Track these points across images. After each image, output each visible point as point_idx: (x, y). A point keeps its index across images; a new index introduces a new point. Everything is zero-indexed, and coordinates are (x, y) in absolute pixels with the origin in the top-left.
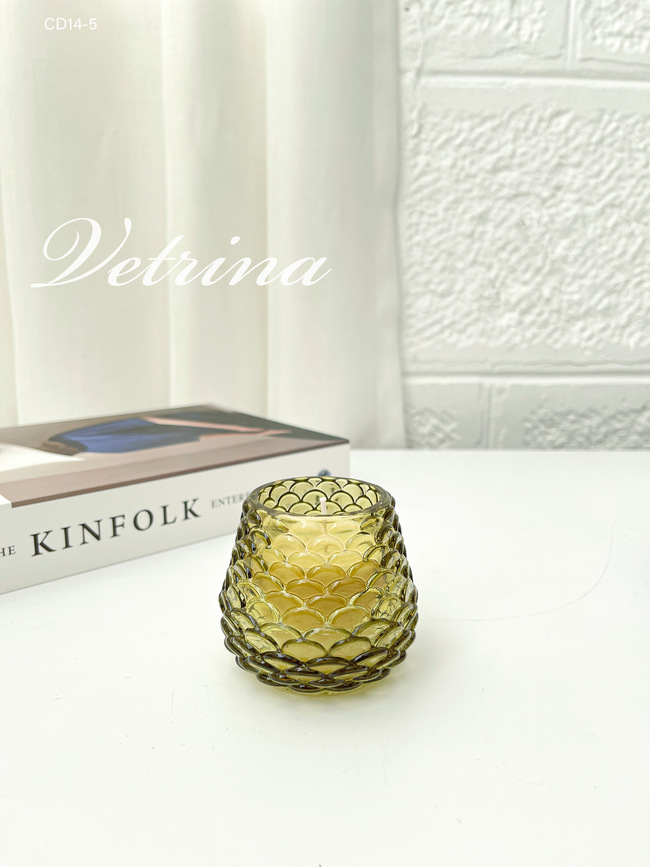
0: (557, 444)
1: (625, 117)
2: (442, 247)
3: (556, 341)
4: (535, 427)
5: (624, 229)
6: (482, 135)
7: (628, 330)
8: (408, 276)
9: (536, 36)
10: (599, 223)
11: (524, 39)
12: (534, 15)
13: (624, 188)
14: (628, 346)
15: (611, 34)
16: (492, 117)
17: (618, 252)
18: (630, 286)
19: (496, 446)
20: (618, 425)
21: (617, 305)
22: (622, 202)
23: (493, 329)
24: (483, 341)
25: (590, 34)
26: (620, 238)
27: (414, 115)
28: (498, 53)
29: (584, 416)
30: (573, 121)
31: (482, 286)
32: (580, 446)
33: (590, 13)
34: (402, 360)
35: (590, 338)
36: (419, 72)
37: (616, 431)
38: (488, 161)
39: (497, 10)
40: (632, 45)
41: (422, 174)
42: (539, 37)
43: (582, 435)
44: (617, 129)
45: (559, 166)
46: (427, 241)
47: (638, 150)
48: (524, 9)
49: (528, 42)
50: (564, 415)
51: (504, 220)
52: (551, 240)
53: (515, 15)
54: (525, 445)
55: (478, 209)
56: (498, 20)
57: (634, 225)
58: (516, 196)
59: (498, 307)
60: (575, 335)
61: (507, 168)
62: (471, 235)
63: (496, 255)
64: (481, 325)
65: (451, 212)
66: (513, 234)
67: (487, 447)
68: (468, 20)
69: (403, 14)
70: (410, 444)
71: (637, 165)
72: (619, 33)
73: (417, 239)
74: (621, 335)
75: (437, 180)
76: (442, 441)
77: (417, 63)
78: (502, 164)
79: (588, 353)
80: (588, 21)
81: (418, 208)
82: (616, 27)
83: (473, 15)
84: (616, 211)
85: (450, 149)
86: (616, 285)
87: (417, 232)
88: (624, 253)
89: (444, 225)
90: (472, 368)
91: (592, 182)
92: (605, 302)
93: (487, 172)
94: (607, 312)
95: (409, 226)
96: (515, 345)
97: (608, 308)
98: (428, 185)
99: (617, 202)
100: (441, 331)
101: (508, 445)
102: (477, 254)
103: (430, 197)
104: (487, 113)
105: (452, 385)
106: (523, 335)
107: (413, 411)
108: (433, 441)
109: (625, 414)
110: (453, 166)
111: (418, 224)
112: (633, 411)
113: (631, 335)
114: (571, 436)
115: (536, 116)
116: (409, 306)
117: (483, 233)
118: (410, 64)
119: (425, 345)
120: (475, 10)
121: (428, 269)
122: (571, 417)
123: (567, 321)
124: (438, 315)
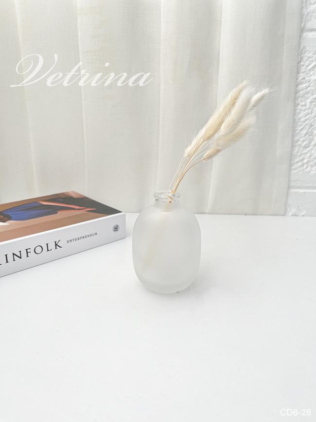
75: (307, 87)
89: (310, 111)
103: (303, 96)
124: (301, 158)
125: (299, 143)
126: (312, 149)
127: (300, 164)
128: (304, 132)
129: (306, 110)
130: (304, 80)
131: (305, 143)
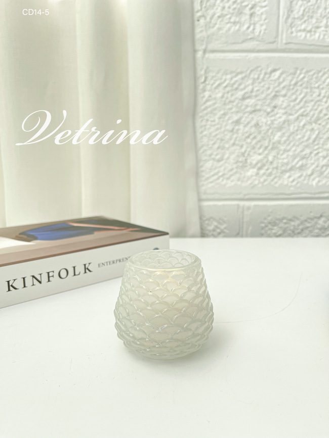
0: (277, 234)
1: (308, 72)
2: (218, 136)
3: (276, 183)
4: (266, 226)
5: (309, 127)
6: (236, 81)
7: (312, 177)
8: (201, 151)
9: (262, 32)
10: (296, 124)
11: (257, 34)
12: (262, 22)
13: (308, 106)
14: (313, 185)
15: (300, 31)
16: (241, 73)
17: (306, 138)
18: (313, 155)
19: (247, 236)
20: (308, 225)
21: (306, 165)
22: (307, 114)
23: (244, 177)
24: (239, 183)
25: (290, 31)
26: (307, 131)
27: (203, 72)
28: (244, 41)
29: (291, 220)
30: (282, 74)
31: (238, 156)
32: (290, 236)
33: (290, 20)
34: (198, 193)
35: (293, 181)
36: (205, 51)
37: (308, 228)
38: (240, 94)
39: (243, 19)
40: (311, 36)
41: (207, 101)
42: (264, 33)
43: (290, 230)
44: (304, 77)
45: (276, 96)
46: (210, 134)
47: (315, 88)
48: (256, 19)
49: (259, 36)
50: (281, 220)
51: (248, 123)
52: (272, 133)
53: (252, 22)
54: (262, 235)
55: (235, 118)
56: (243, 25)
57: (314, 125)
58: (254, 111)
59: (246, 166)
60: (286, 180)
61: (249, 97)
62: (232, 131)
63: (245, 140)
64: (238, 175)
65: (222, 119)
66: (253, 130)
67: (242, 236)
68: (229, 25)
69: (196, 23)
70: (203, 235)
71: (314, 95)
72: (304, 30)
73: (205, 133)
74: (309, 179)
75: (214, 104)
76: (219, 233)
77: (204, 47)
78: (247, 95)
79: (292, 189)
80: (288, 24)
81: (206, 118)
82: (303, 27)
83: (231, 23)
84: (304, 118)
85: (221, 88)
86: (306, 155)
87: (205, 130)
88: (309, 139)
89: (219, 126)
90: (234, 197)
91: (292, 104)
92: (300, 163)
93: (240, 100)
94: (301, 168)
95: (201, 127)
96: (255, 185)
97: (302, 166)
98: (210, 106)
99: (305, 113)
100: (218, 179)
101: (253, 235)
102: (235, 140)
103: (211, 112)
104: (239, 71)
105: (224, 205)
106: (259, 180)
107: (205, 219)
108: (215, 233)
109: (312, 219)
110: (222, 97)
111: (205, 126)
112: (316, 217)
113: (314, 179)
114: (285, 231)
115: (263, 72)
116: (202, 166)
117: (238, 130)
118: (200, 47)
119: (210, 185)
120: (232, 20)
121: (211, 148)
122: (285, 221)
123: (282, 173)
124: (216, 171)
125: (213, 157)
126: (226, 163)
127: (216, 177)
128: (216, 146)
129: (214, 125)
130: (210, 98)
131: (218, 157)
